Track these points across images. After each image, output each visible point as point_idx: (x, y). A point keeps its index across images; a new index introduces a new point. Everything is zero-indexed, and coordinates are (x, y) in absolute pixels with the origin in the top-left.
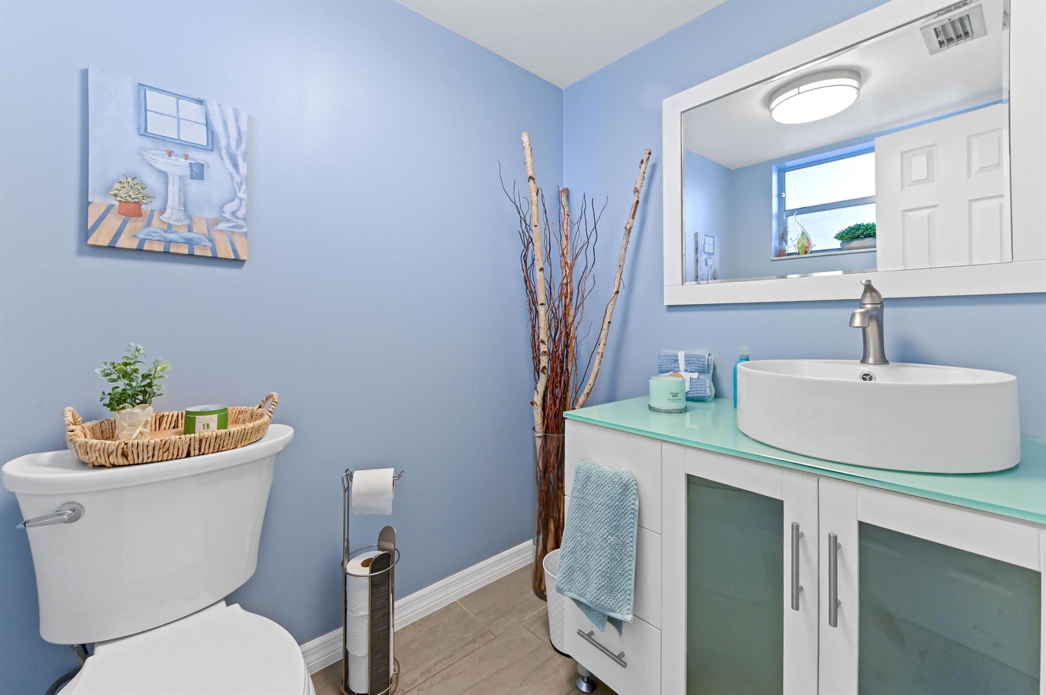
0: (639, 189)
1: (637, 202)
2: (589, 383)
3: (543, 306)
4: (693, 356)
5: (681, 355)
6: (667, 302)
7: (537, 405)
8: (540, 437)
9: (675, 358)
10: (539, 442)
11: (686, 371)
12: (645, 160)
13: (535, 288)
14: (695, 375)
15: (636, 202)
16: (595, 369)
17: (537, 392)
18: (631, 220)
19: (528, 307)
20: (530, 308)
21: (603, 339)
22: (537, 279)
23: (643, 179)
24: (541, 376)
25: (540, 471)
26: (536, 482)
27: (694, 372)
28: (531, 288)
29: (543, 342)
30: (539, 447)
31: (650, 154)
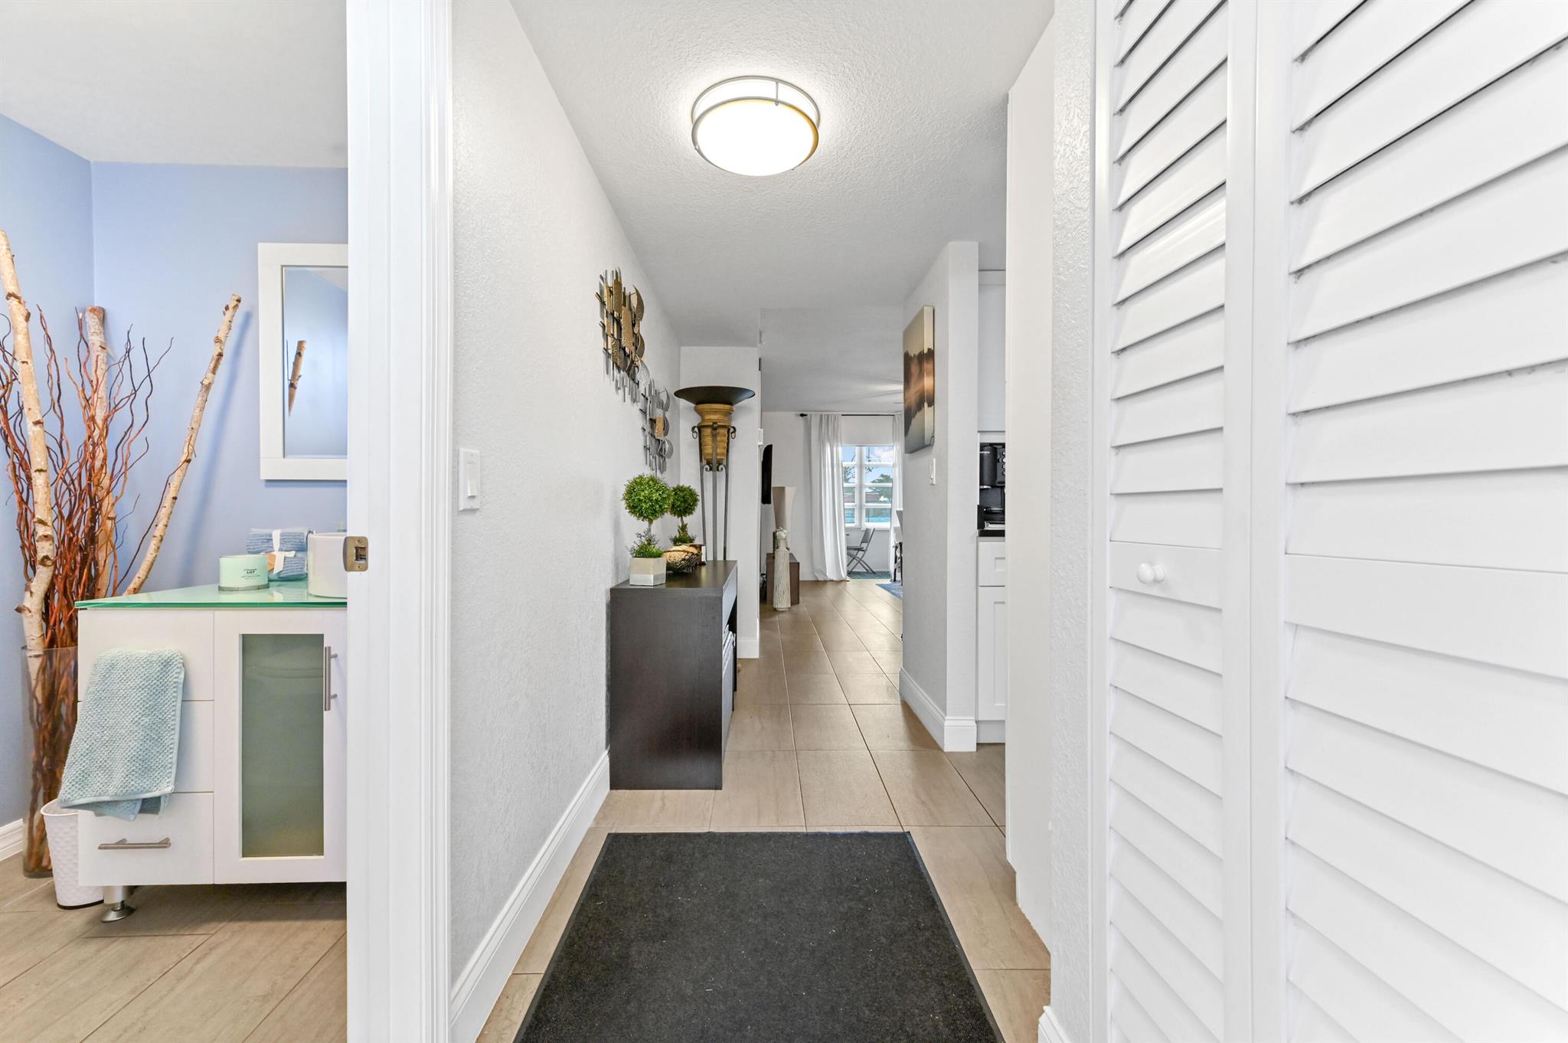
0: (223, 340)
1: (220, 355)
2: (137, 575)
3: (43, 473)
4: (289, 534)
5: (276, 535)
6: (264, 476)
7: (30, 612)
8: (37, 656)
9: (268, 537)
10: (35, 665)
11: (281, 550)
12: (231, 307)
13: (25, 446)
14: (292, 554)
15: (217, 353)
16: (149, 557)
17: (31, 593)
18: (210, 375)
19: (10, 474)
20: (16, 476)
21: (162, 519)
22: (28, 436)
23: (230, 329)
24: (38, 571)
25: (38, 705)
26: (29, 721)
27: (290, 551)
28: (16, 445)
29: (41, 522)
30: (36, 671)
31: (239, 301)
